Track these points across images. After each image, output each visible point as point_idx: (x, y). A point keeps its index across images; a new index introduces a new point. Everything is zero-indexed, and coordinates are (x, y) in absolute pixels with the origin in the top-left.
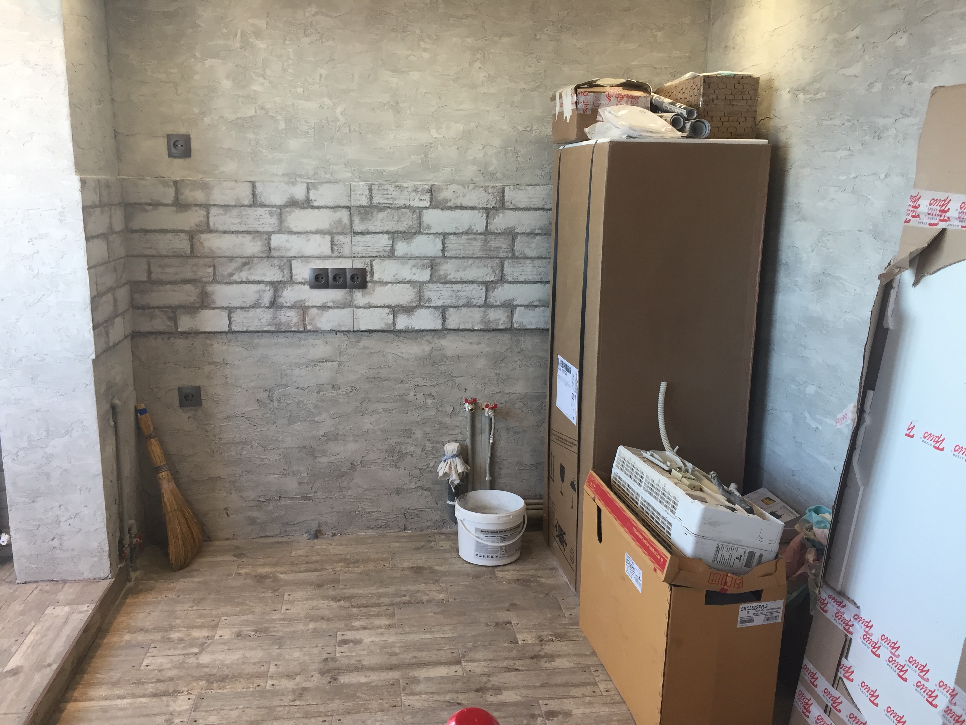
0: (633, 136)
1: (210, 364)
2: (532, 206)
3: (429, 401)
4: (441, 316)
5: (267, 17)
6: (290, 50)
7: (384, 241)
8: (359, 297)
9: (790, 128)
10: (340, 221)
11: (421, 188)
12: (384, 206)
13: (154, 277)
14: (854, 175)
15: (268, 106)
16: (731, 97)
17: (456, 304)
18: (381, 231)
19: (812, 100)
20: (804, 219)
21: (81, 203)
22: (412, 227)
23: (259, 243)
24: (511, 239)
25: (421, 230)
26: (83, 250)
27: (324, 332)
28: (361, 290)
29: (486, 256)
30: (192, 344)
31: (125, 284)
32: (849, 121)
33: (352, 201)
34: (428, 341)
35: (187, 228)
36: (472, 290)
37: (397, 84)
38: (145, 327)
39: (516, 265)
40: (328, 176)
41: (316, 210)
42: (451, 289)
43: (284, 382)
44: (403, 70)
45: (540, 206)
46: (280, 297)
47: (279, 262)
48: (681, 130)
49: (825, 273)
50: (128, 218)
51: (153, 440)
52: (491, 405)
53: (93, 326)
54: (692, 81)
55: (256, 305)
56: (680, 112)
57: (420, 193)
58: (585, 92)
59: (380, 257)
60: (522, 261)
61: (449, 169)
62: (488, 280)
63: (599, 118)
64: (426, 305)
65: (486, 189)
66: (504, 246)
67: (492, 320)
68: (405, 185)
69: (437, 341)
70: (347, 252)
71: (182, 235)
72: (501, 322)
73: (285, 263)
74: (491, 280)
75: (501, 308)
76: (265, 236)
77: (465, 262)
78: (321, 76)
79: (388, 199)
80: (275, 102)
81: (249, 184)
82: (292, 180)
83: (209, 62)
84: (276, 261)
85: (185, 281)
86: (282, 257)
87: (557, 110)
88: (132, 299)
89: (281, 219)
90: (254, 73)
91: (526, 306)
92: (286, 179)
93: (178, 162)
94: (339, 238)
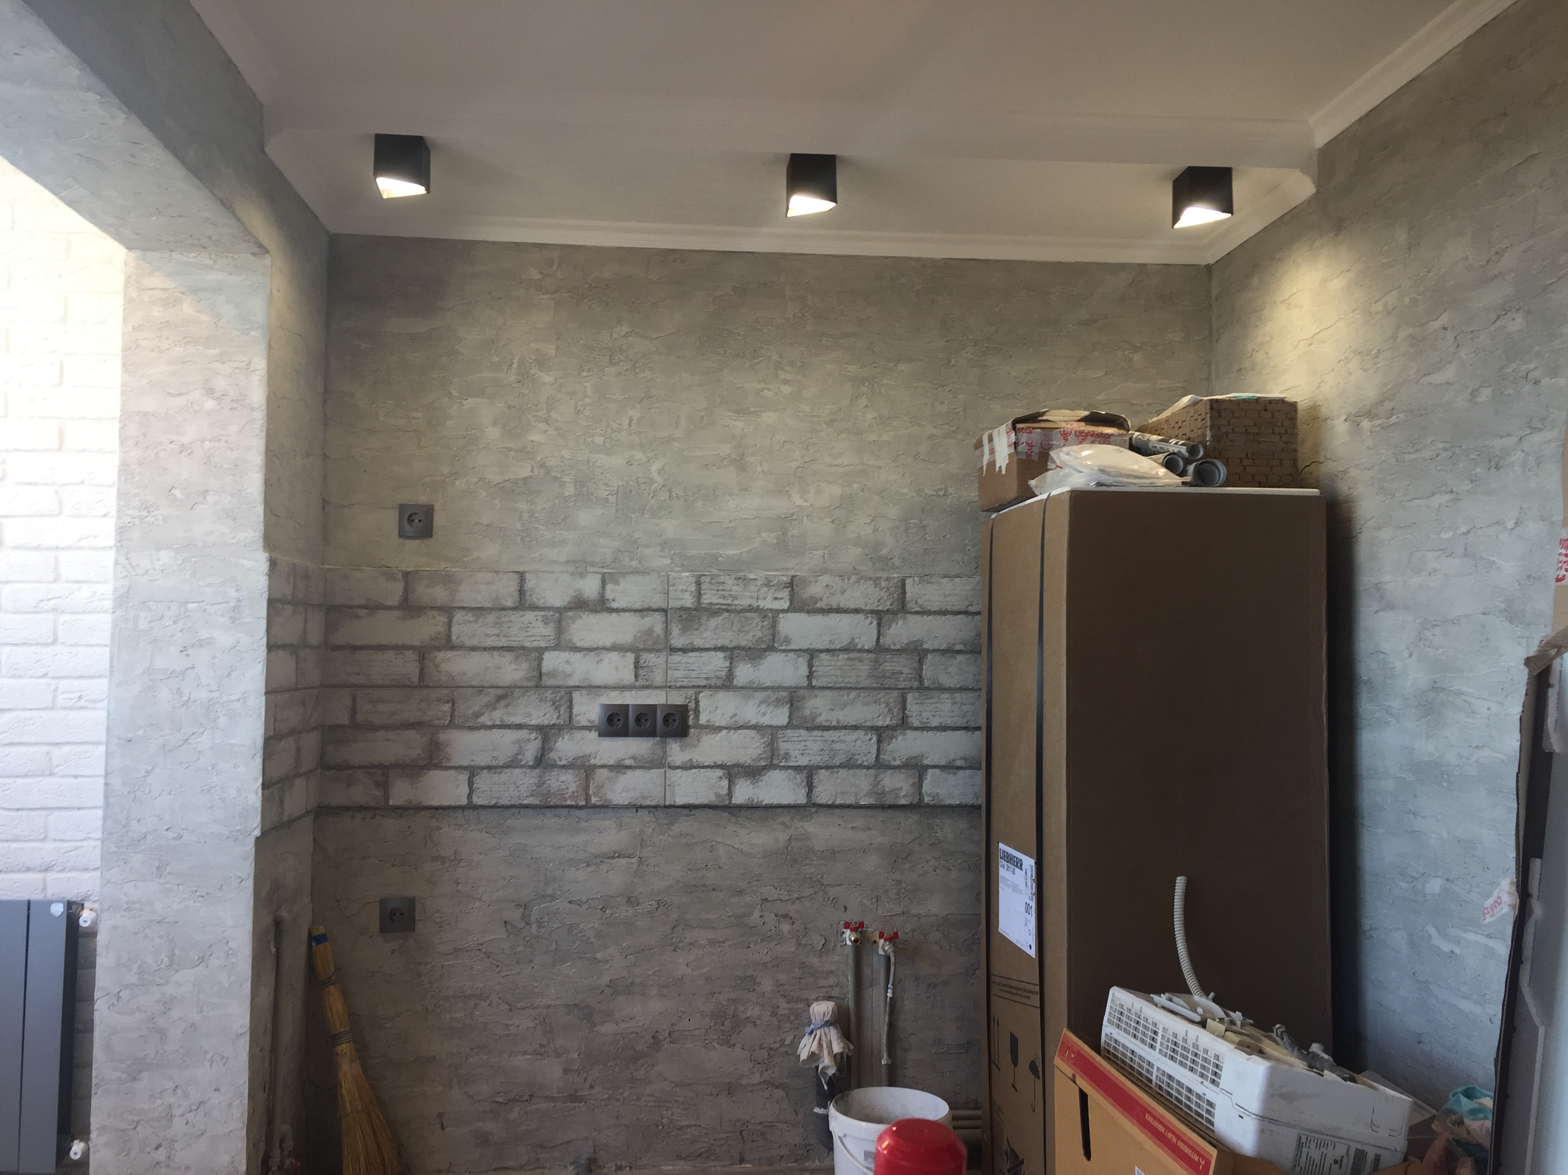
0: (1106, 482)
1: (435, 859)
2: (949, 608)
3: (785, 927)
4: (805, 783)
5: (558, 339)
6: (588, 384)
7: (717, 662)
8: (676, 751)
9: (1353, 472)
10: (650, 631)
11: (776, 581)
12: (719, 609)
13: (360, 718)
14: (1463, 529)
15: (551, 462)
16: (1256, 430)
17: (830, 763)
18: (712, 647)
19: (1383, 427)
20: (1390, 607)
21: (267, 593)
22: (760, 640)
23: (525, 665)
24: (917, 658)
25: (776, 645)
26: (261, 664)
27: (618, 807)
28: (678, 740)
29: (878, 686)
30: (409, 827)
31: (315, 728)
32: (1445, 449)
33: (670, 601)
34: (783, 824)
35: (417, 643)
36: (856, 741)
37: (743, 429)
38: (338, 797)
39: (926, 701)
40: (634, 564)
41: (614, 615)
42: (822, 738)
43: (549, 892)
44: (752, 410)
45: (962, 608)
46: (551, 750)
47: (553, 696)
48: (1181, 475)
49: (1435, 688)
50: (330, 627)
51: (332, 989)
52: (888, 933)
53: (263, 784)
54: (1192, 410)
55: (513, 763)
56: (1176, 450)
57: (774, 588)
58: (1028, 428)
59: (711, 687)
60: (935, 694)
61: (820, 553)
62: (880, 724)
63: (1050, 465)
64: (782, 764)
65: (876, 581)
66: (906, 670)
67: (887, 790)
68: (752, 576)
69: (799, 824)
70: (658, 679)
71: (409, 653)
72: (903, 793)
73: (562, 697)
74: (886, 724)
75: (903, 771)
76: (535, 655)
77: (843, 696)
78: (631, 420)
79: (724, 597)
80: (562, 457)
81: (516, 576)
82: (579, 570)
83: (469, 403)
84: (549, 694)
85: (409, 726)
86: (559, 687)
87: (986, 459)
88: (322, 754)
89: (560, 630)
90: (534, 416)
91: (943, 768)
92: (570, 569)
93: (412, 544)
94: (649, 658)
